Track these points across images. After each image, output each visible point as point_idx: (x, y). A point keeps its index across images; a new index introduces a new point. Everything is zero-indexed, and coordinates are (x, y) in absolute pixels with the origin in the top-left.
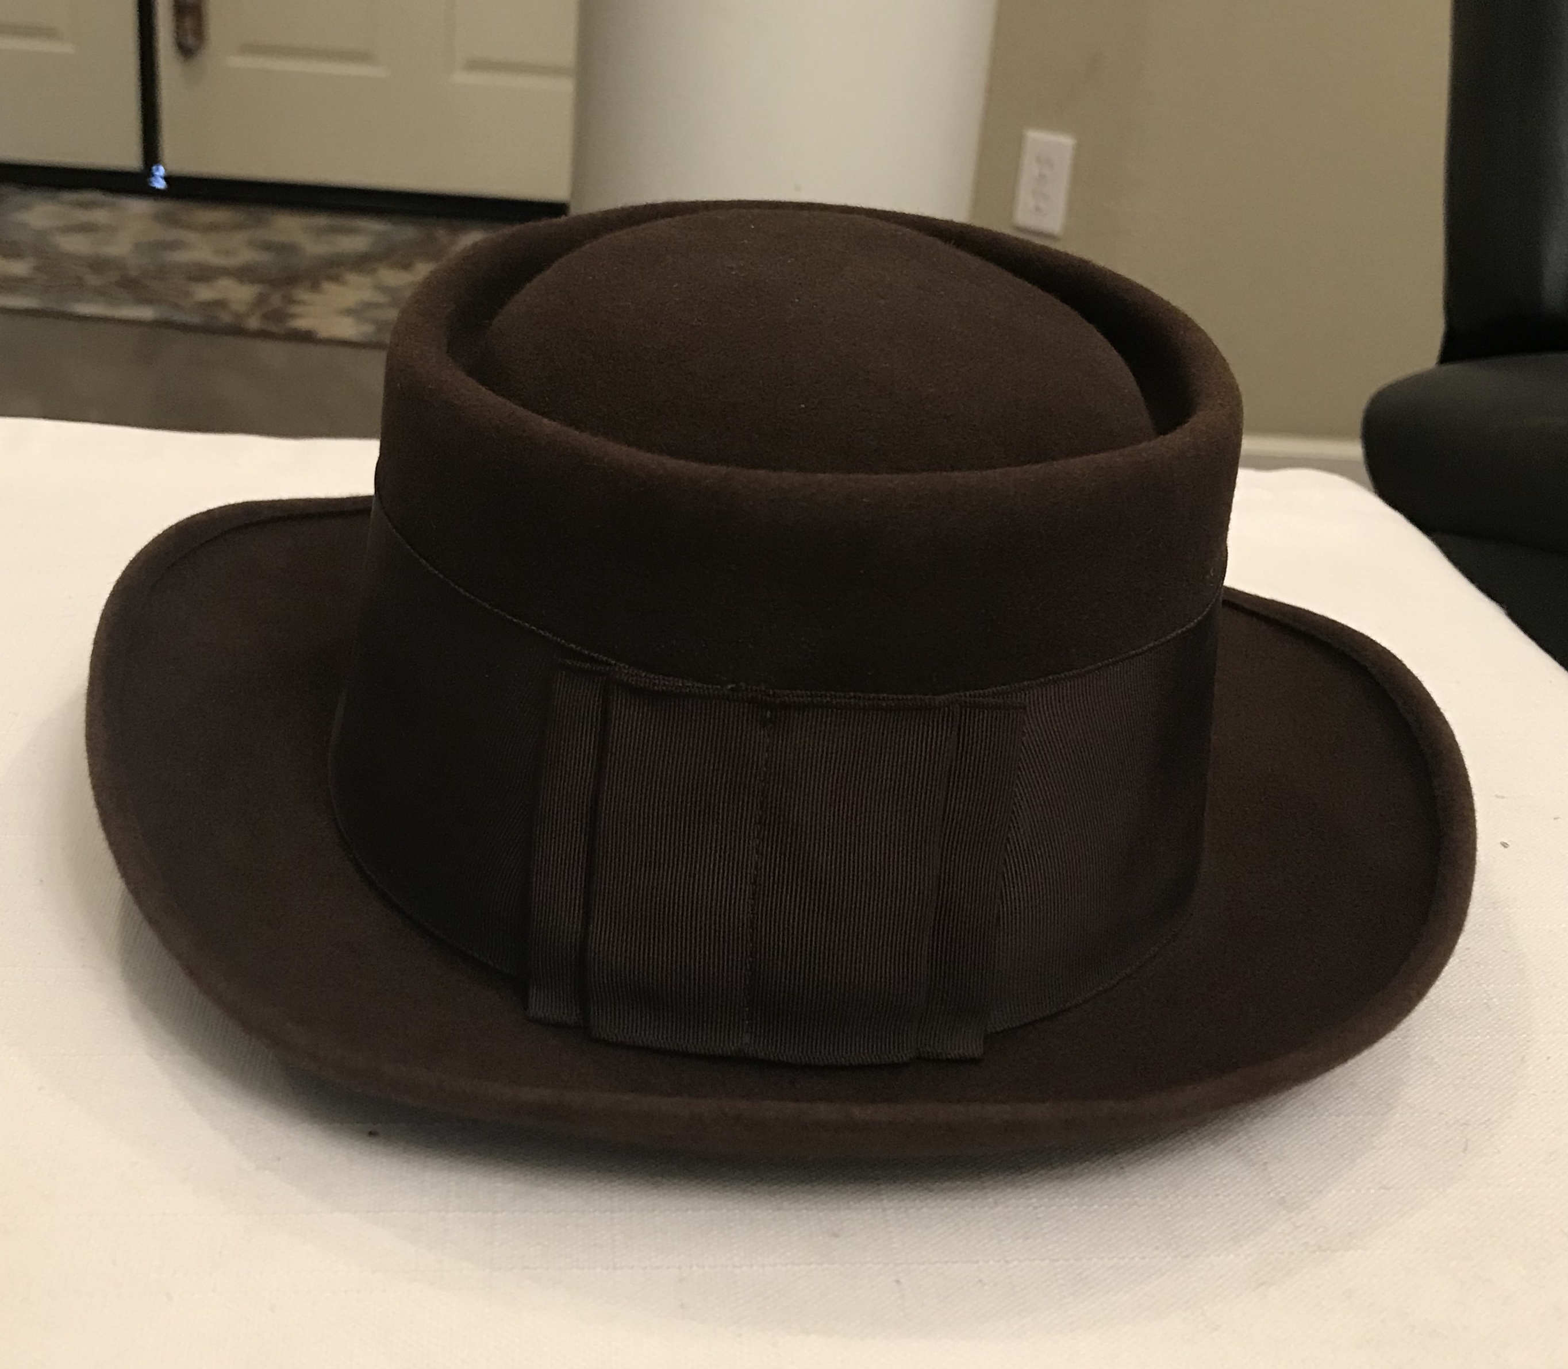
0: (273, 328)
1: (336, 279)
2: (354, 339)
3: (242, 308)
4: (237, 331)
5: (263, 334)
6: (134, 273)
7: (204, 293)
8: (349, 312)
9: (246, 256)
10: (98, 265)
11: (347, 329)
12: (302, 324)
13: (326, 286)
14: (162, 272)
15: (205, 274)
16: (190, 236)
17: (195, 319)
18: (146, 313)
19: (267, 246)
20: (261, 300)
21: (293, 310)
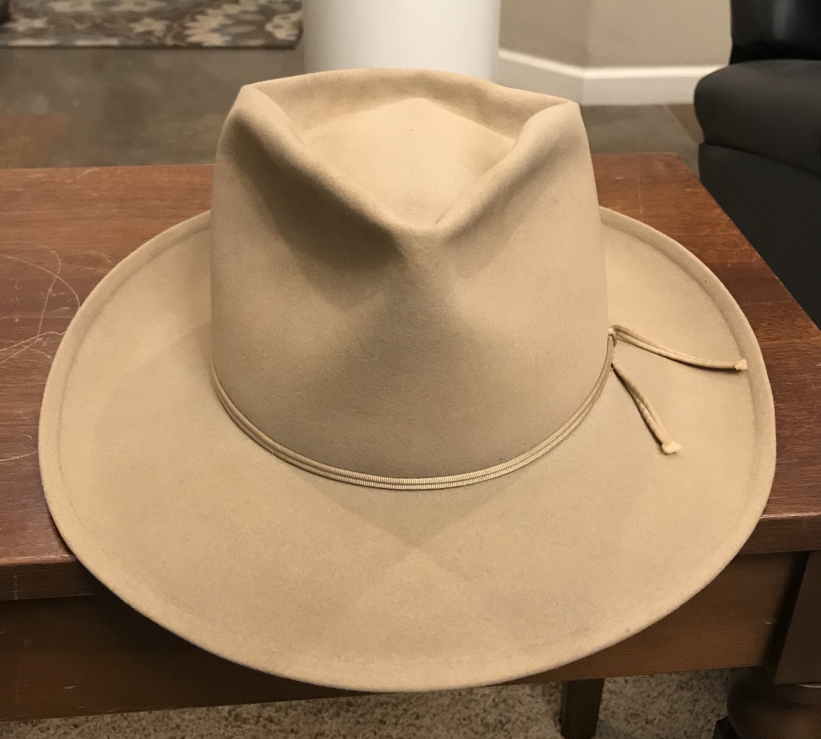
0: (179, 43)
1: (202, 13)
2: (224, 44)
3: (160, 34)
6: (98, 21)
7: (139, 28)
8: (215, 31)
10: (79, 17)
11: (217, 40)
12: (194, 39)
13: (200, 17)
14: (112, 19)
15: (135, 17)
17: (138, 42)
18: (114, 42)
20: (169, 29)
21: (187, 32)
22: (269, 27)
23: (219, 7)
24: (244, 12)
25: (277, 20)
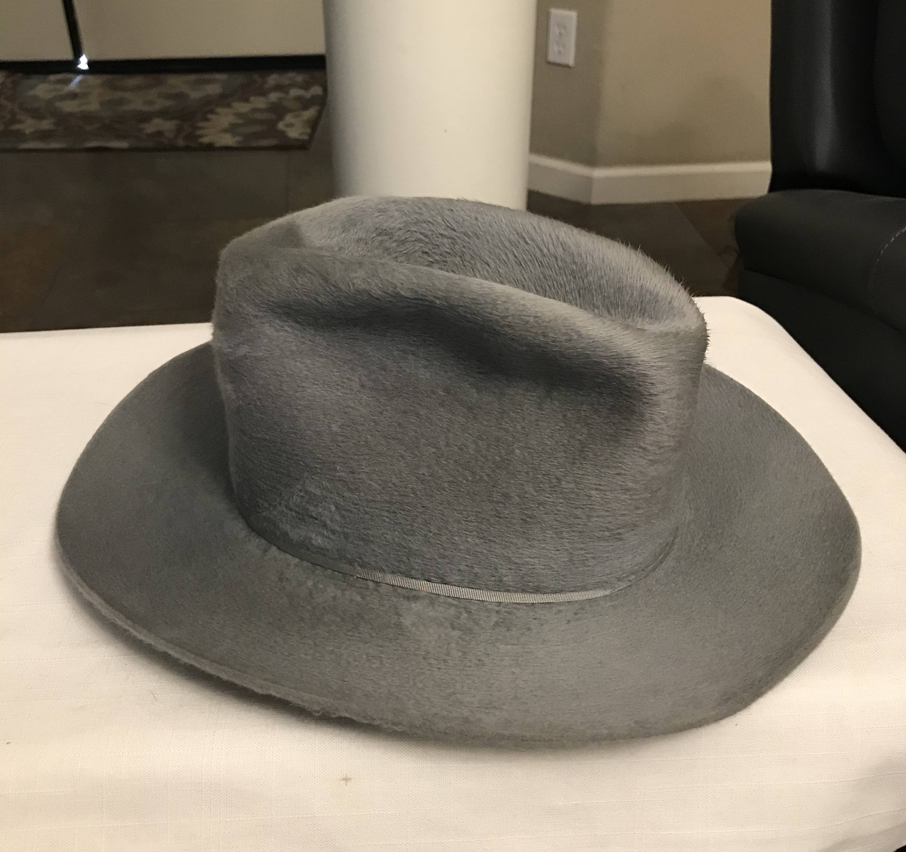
0: (192, 144)
1: (212, 112)
2: (234, 145)
3: (172, 135)
4: (174, 148)
5: (187, 149)
6: (107, 121)
7: (150, 128)
8: (225, 131)
9: (161, 104)
10: (86, 118)
11: (228, 140)
12: (205, 140)
13: (210, 116)
14: (122, 118)
15: (145, 117)
16: (127, 95)
18: (124, 144)
19: (169, 96)
20: (179, 130)
21: (198, 133)
22: (281, 126)
23: (229, 106)
24: (255, 110)
25: (289, 118)
